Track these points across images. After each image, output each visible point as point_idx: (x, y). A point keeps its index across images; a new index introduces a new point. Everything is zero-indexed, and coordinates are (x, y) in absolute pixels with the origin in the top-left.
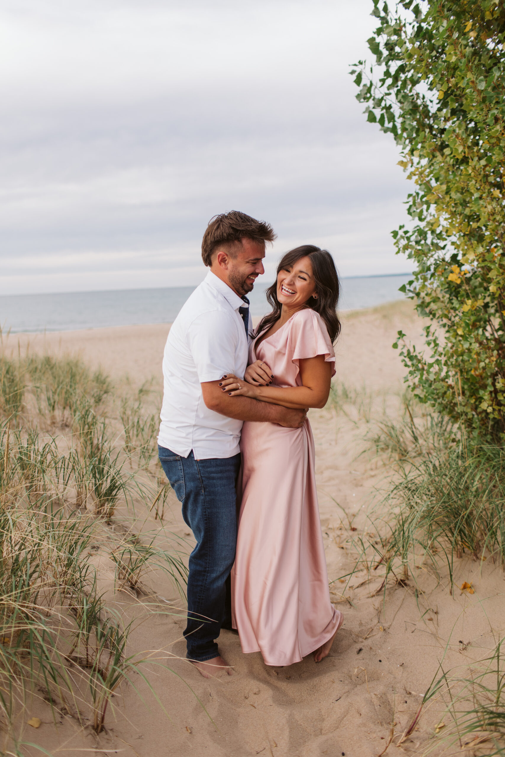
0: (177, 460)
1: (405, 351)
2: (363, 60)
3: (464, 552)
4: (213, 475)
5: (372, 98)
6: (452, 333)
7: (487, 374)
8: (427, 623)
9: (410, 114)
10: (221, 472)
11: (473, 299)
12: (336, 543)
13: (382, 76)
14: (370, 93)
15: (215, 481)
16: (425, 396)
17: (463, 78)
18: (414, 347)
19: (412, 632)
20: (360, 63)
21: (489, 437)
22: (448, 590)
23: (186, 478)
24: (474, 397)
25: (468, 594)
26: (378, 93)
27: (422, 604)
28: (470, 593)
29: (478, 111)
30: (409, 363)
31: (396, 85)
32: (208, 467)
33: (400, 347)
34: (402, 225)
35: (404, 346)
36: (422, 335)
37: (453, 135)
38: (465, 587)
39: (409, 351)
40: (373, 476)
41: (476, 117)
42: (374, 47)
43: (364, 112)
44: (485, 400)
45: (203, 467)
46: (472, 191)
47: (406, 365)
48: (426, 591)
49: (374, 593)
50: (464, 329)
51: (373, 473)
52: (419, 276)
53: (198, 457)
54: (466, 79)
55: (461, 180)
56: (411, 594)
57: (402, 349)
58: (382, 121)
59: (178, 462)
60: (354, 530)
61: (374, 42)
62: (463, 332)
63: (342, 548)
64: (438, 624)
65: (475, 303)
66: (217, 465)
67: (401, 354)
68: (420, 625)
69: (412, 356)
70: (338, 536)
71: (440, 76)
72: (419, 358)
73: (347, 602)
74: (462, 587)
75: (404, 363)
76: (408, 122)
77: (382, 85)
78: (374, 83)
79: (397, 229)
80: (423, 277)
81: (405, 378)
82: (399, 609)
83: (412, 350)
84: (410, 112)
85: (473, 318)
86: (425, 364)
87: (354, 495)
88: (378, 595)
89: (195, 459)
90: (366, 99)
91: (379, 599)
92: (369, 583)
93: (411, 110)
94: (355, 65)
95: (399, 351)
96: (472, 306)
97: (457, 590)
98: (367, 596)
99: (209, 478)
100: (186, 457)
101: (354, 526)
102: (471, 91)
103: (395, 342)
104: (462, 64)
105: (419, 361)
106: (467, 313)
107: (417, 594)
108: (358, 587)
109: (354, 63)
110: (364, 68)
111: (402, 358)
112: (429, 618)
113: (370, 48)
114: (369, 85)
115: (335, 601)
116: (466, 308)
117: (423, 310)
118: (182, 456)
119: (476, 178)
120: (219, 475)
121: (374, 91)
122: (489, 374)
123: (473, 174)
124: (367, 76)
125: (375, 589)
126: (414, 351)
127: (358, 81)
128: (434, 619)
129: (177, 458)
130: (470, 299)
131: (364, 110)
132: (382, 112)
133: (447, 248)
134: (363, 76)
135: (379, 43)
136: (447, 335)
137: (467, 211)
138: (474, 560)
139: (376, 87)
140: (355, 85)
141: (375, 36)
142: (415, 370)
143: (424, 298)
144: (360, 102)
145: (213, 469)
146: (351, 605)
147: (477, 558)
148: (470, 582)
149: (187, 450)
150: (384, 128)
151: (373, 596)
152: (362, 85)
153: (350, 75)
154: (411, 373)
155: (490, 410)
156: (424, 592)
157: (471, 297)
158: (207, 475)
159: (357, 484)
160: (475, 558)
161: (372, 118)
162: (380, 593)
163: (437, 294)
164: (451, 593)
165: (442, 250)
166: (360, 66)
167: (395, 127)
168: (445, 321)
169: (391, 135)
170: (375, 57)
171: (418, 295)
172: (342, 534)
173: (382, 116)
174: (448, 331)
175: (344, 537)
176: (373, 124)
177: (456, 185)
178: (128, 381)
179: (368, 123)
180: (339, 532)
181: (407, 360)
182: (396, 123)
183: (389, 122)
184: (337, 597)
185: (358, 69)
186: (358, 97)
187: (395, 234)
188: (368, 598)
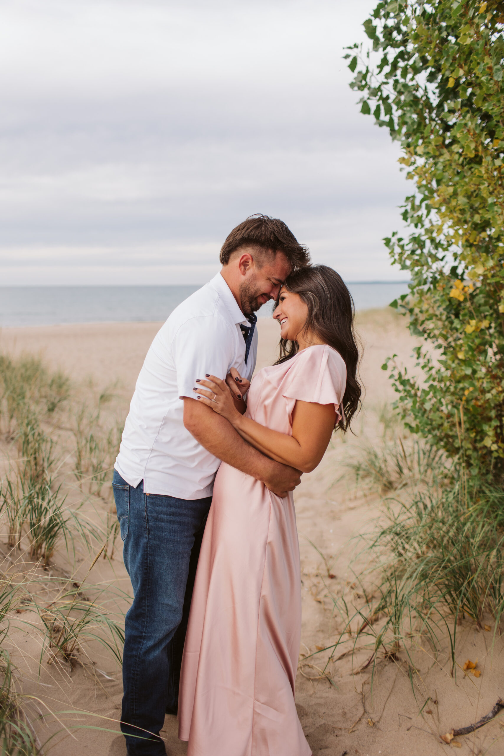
0: (125, 490)
1: (396, 373)
2: (358, 43)
3: (464, 618)
4: (162, 516)
5: (368, 87)
6: (449, 356)
7: (490, 405)
8: (425, 718)
9: (411, 106)
10: (173, 514)
11: (477, 320)
12: (312, 594)
13: (379, 63)
14: (365, 80)
15: (163, 524)
16: (417, 426)
17: (478, 64)
18: (406, 369)
19: (408, 730)
20: (356, 46)
21: (490, 477)
22: (447, 670)
23: (131, 514)
24: (474, 430)
25: (474, 678)
26: (374, 81)
27: (417, 688)
28: (475, 675)
29: (494, 103)
30: (401, 388)
31: (394, 74)
32: (158, 505)
33: (390, 368)
34: (395, 231)
35: (394, 368)
36: (412, 356)
37: (464, 129)
38: (468, 667)
39: (400, 374)
40: (352, 509)
41: (492, 109)
42: (371, 31)
43: (358, 103)
44: (489, 436)
45: (152, 504)
46: (485, 195)
47: (397, 390)
48: (421, 669)
49: (359, 670)
50: (466, 352)
51: (352, 505)
52: (415, 290)
53: (148, 489)
54: (482, 65)
55: (472, 183)
56: (404, 672)
57: (392, 371)
58: (377, 113)
59: (126, 493)
60: (332, 577)
61: (370, 25)
62: (465, 356)
63: (320, 602)
64: (439, 720)
65: (480, 323)
66: (169, 505)
67: (392, 376)
68: (417, 720)
69: (404, 380)
70: (315, 585)
71: (451, 61)
72: (412, 382)
73: (327, 679)
74: (465, 667)
75: (394, 387)
76: (408, 115)
77: (380, 72)
78: (370, 69)
79: (390, 236)
80: (419, 292)
81: (394, 404)
82: (390, 693)
83: (403, 373)
84: (411, 103)
85: (477, 341)
86: (418, 389)
87: (331, 531)
88: (364, 672)
89: (144, 492)
90: (361, 88)
91: (365, 677)
92: (353, 654)
93: (412, 101)
94: (350, 48)
95: (388, 373)
96: (477, 328)
97: (460, 673)
98: (350, 672)
99: (156, 519)
100: (135, 487)
101: (332, 572)
102: (487, 78)
103: (384, 362)
104: (479, 47)
105: (413, 386)
106: (471, 334)
107: (411, 672)
108: (340, 659)
109: (348, 46)
110: (360, 52)
111: (392, 381)
112: (428, 710)
113: (366, 32)
114: (364, 72)
115: (312, 678)
116: (469, 329)
117: (415, 329)
118: (131, 485)
119: (489, 181)
120: (170, 518)
121: (370, 79)
122: (493, 405)
123: (485, 176)
124: (363, 62)
125: (360, 665)
126: (406, 373)
127: (353, 66)
128: (434, 712)
129: (126, 487)
130: (474, 319)
131: (358, 100)
132: (378, 103)
133: (446, 259)
134: (359, 61)
135: (376, 27)
136: (444, 358)
137: (477, 218)
138: (477, 630)
139: (372, 75)
140: (349, 70)
141: (373, 18)
142: (406, 396)
143: (417, 315)
144: (353, 90)
145: (164, 509)
146: (331, 683)
147: (481, 627)
148: (475, 661)
149: (137, 479)
150: (379, 121)
151: (357, 673)
152: (357, 70)
153: (344, 59)
154: (402, 399)
155: (494, 447)
156: (419, 671)
157: (475, 317)
158: (154, 514)
159: (334, 517)
160: (478, 627)
161: (366, 110)
162: (366, 670)
163: (434, 311)
164: (452, 674)
165: (440, 262)
166: (355, 50)
167: (391, 120)
168: (441, 341)
169: (386, 129)
170: (371, 42)
171: (411, 311)
172: (319, 583)
173: (378, 107)
174: (445, 353)
175: (321, 586)
176: (367, 116)
177: (465, 188)
178: (91, 384)
179: (361, 114)
180: (315, 580)
181: (398, 383)
182: (393, 116)
183: (386, 115)
184: (314, 671)
185: (353, 53)
186: (352, 85)
187: (387, 241)
188: (351, 675)
